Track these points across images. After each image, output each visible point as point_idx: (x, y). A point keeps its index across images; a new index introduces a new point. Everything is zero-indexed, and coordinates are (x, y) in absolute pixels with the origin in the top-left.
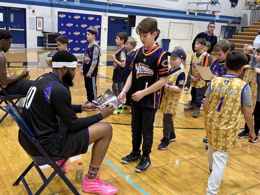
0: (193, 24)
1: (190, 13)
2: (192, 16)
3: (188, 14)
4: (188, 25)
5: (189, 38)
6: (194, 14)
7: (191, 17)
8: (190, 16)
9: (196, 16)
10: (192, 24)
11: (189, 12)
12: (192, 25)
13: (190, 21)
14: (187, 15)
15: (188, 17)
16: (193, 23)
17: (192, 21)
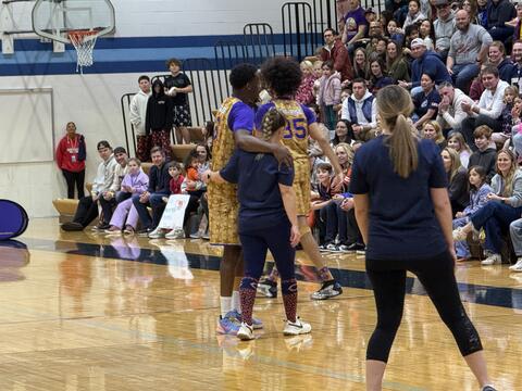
0: (51, 92)
1: (20, 45)
2: (36, 58)
3: (11, 51)
4: (19, 96)
5: (36, 154)
6: (49, 46)
7: (32, 61)
8: (27, 58)
9: (60, 54)
10: (41, 91)
11: (15, 41)
12: (48, 96)
13: (32, 77)
14: (8, 56)
15: (12, 61)
16: (46, 86)
17: (40, 77)
